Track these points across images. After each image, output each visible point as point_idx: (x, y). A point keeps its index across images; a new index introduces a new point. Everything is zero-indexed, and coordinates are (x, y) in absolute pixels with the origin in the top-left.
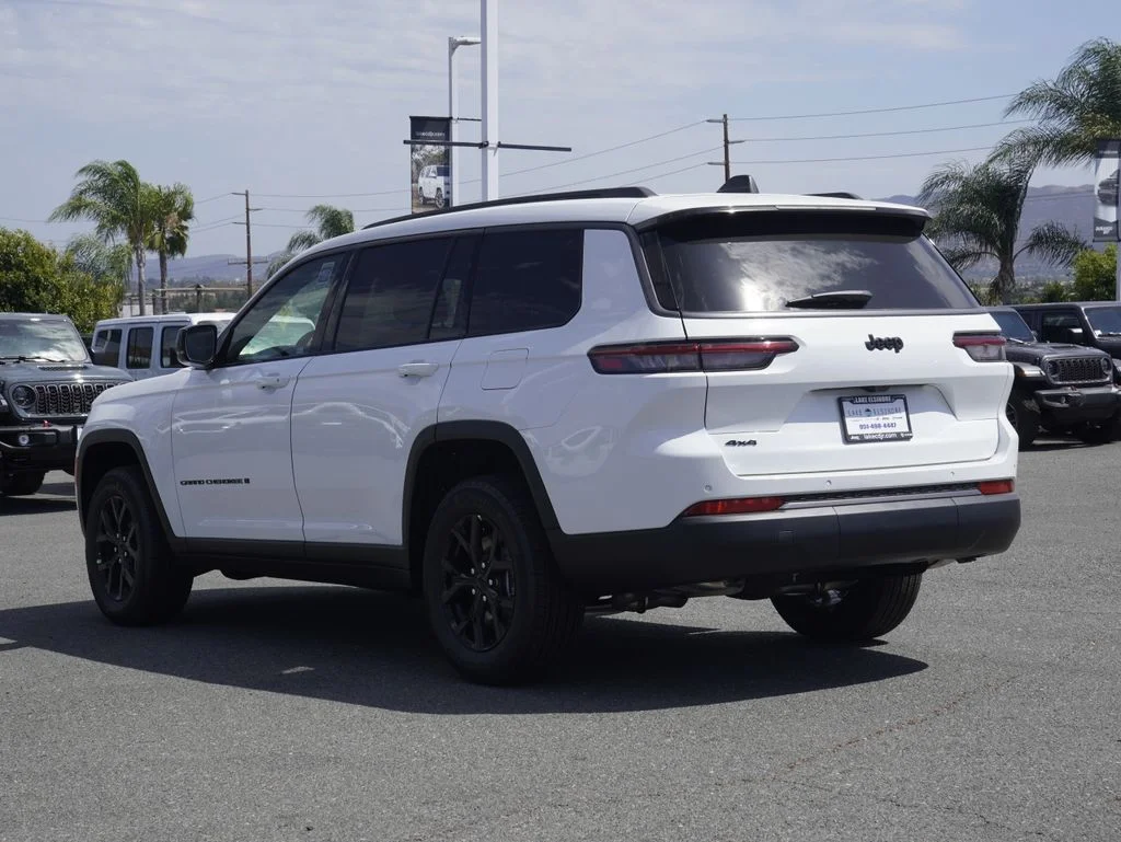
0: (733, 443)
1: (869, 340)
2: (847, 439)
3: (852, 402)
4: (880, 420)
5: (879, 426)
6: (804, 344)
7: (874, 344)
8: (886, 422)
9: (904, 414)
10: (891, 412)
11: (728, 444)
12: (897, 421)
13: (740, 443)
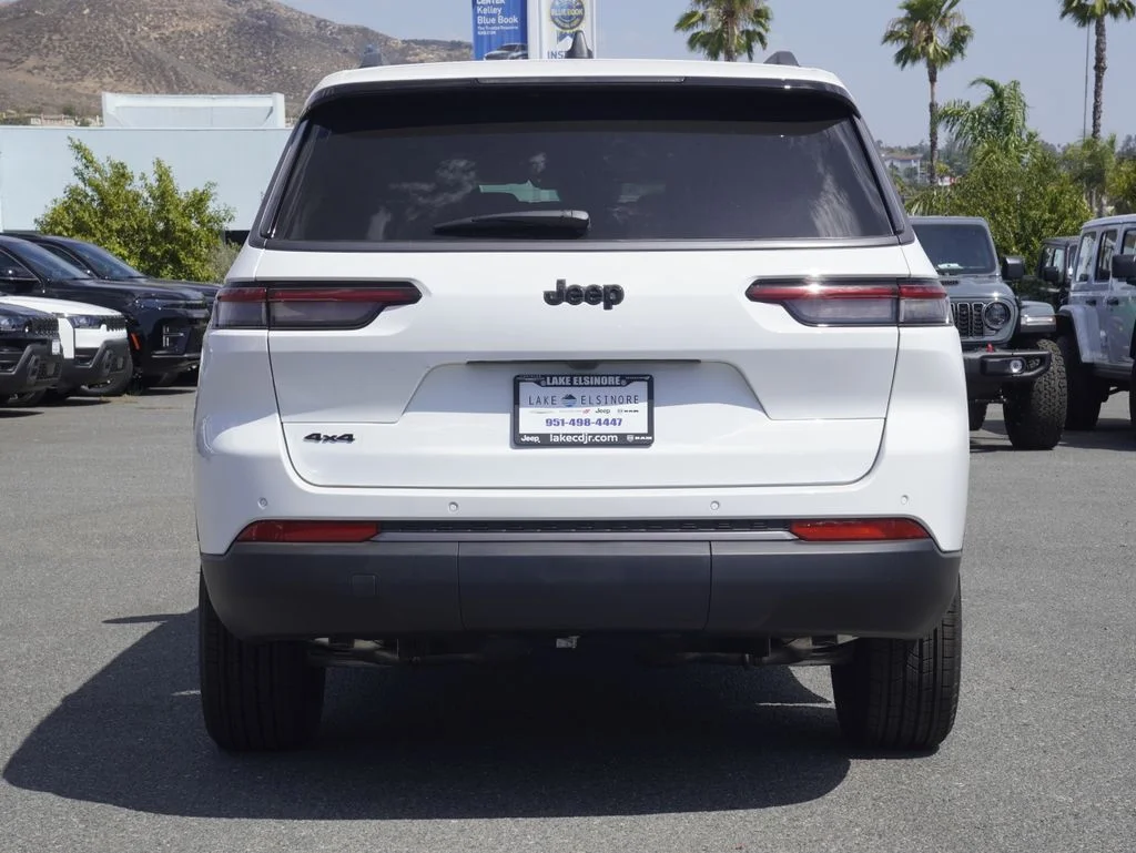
0: (316, 437)
1: (554, 289)
2: (518, 441)
3: (538, 383)
4: (593, 413)
5: (587, 422)
6: (429, 293)
7: (564, 295)
8: (603, 416)
9: (643, 406)
10: (614, 401)
11: (309, 438)
12: (623, 416)
13: (328, 438)
